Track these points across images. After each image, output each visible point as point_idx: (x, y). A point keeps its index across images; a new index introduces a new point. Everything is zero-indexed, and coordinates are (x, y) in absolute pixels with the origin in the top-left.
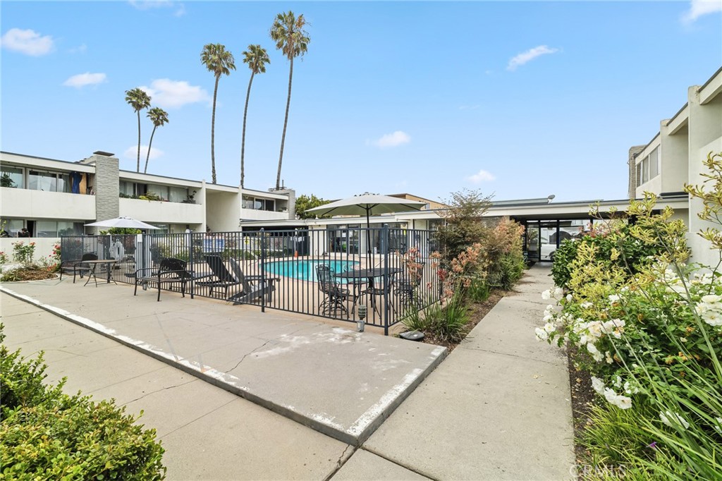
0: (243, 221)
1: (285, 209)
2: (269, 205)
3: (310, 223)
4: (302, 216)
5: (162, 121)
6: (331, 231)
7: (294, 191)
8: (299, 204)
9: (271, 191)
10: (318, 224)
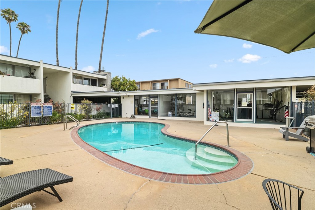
0: (73, 92)
1: (104, 85)
2: (93, 82)
3: (122, 94)
4: (116, 90)
5: (26, 31)
6: (137, 99)
7: (110, 73)
8: (114, 82)
9: (95, 73)
10: (128, 94)
